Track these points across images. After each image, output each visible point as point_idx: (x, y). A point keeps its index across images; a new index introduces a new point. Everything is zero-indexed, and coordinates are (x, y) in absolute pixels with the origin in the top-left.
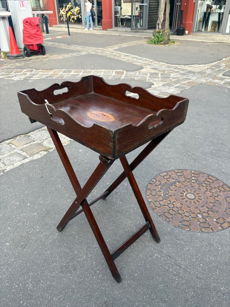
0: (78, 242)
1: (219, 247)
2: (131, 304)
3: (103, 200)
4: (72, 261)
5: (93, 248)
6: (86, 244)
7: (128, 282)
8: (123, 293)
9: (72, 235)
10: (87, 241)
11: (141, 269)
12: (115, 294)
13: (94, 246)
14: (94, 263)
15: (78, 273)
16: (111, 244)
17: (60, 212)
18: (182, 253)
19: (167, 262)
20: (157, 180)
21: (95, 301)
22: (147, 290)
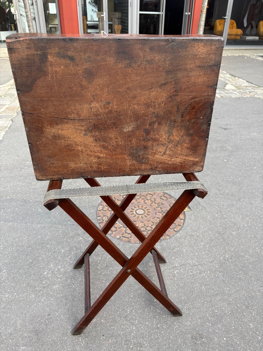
0: (111, 323)
1: (197, 234)
2: (205, 319)
3: (80, 268)
4: (129, 343)
5: (129, 314)
6: (121, 317)
7: (185, 308)
8: (192, 318)
9: (97, 324)
10: (117, 314)
11: (180, 291)
12: (189, 325)
13: (128, 312)
14: (147, 323)
15: (147, 345)
16: (139, 296)
17: (51, 318)
18: (186, 256)
19: (186, 270)
20: (102, 216)
21: (186, 347)
22: (200, 300)
